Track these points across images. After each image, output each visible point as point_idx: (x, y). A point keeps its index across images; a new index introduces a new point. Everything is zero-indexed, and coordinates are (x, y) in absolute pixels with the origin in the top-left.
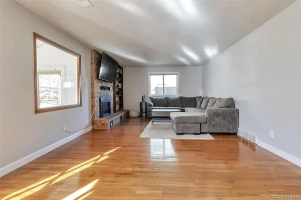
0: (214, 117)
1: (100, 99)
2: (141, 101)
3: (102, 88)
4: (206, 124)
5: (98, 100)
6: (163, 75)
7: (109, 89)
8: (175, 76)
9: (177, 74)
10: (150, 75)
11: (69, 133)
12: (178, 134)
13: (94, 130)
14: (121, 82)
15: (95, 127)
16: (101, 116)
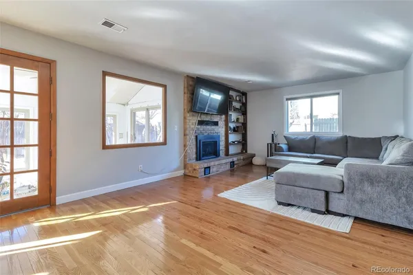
0: (361, 181)
1: (197, 136)
2: (270, 142)
3: (201, 123)
4: (341, 196)
5: (193, 137)
6: (312, 97)
7: (216, 124)
8: (336, 97)
9: (338, 94)
10: (287, 99)
11: (145, 173)
12: (280, 203)
13: (185, 175)
14: (244, 113)
15: (187, 171)
16: (199, 158)
